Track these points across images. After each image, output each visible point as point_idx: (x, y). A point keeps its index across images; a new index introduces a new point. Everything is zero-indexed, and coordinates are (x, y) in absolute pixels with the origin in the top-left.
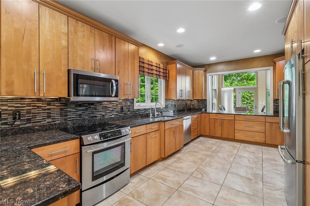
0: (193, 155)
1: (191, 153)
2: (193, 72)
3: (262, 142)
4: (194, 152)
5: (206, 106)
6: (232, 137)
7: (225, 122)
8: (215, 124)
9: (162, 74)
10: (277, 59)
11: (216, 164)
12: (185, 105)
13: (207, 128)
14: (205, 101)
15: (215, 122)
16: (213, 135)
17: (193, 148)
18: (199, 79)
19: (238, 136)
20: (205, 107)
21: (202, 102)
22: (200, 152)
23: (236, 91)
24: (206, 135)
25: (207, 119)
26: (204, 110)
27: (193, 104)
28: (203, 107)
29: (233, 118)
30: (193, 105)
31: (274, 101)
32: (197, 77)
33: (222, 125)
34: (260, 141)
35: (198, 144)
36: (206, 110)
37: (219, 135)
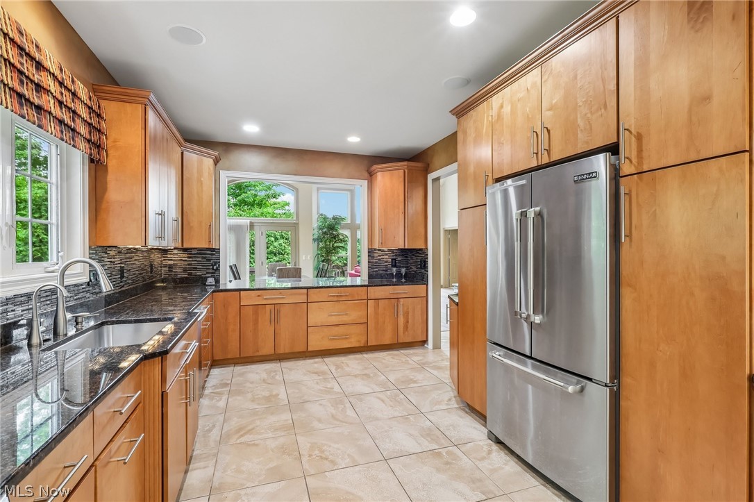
0: (247, 444)
1: (232, 441)
2: (182, 154)
3: (362, 345)
4: (241, 431)
5: (218, 269)
6: (302, 348)
7: (284, 310)
8: (256, 322)
9: (83, 129)
10: (380, 166)
11: (336, 446)
12: (149, 270)
13: (234, 337)
14: (212, 254)
15: (256, 313)
16: (251, 355)
17: (221, 418)
18: (202, 184)
19: (316, 343)
20: (212, 273)
21: (203, 258)
22: (258, 423)
23: (255, 227)
24: (229, 357)
25: (233, 309)
26: (211, 281)
27: (172, 262)
28: (208, 273)
29: (303, 299)
30: (170, 267)
31: (369, 252)
32: (196, 175)
33: (276, 320)
34: (357, 345)
35: (225, 397)
36: (217, 281)
37: (267, 349)
